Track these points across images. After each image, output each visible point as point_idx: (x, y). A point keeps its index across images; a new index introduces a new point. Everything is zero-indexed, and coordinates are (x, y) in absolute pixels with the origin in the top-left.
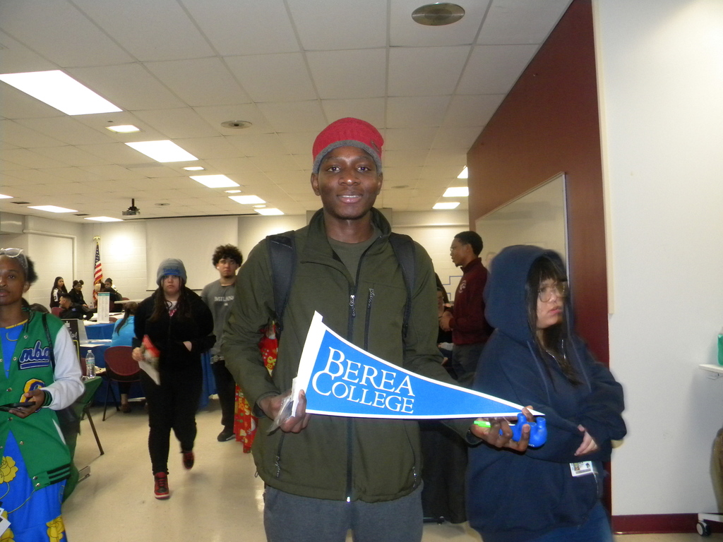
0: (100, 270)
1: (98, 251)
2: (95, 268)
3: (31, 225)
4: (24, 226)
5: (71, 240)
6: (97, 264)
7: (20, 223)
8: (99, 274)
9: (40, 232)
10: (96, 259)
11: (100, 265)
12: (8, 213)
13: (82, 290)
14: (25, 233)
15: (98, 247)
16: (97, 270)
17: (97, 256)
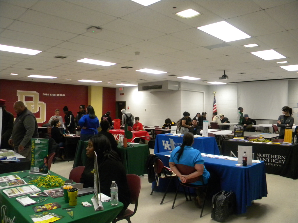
0: (216, 108)
1: (215, 98)
2: (213, 107)
3: (182, 86)
4: (179, 87)
5: (202, 94)
6: (214, 105)
7: (177, 86)
8: (215, 110)
9: (186, 90)
10: (214, 103)
11: (216, 105)
12: (172, 81)
13: (206, 117)
14: (179, 90)
15: (215, 97)
16: (214, 108)
17: (214, 101)
